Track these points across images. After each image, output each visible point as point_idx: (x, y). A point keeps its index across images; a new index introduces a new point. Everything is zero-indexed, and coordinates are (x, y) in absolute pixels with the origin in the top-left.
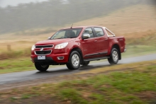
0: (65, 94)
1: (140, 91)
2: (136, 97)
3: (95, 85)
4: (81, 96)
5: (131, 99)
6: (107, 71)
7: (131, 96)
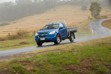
0: (14, 68)
1: (66, 65)
2: (64, 69)
3: (35, 61)
4: (25, 69)
5: (61, 70)
6: (44, 52)
7: (61, 68)
